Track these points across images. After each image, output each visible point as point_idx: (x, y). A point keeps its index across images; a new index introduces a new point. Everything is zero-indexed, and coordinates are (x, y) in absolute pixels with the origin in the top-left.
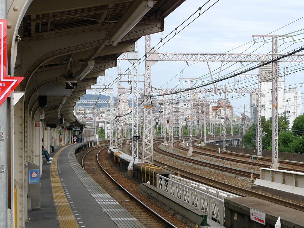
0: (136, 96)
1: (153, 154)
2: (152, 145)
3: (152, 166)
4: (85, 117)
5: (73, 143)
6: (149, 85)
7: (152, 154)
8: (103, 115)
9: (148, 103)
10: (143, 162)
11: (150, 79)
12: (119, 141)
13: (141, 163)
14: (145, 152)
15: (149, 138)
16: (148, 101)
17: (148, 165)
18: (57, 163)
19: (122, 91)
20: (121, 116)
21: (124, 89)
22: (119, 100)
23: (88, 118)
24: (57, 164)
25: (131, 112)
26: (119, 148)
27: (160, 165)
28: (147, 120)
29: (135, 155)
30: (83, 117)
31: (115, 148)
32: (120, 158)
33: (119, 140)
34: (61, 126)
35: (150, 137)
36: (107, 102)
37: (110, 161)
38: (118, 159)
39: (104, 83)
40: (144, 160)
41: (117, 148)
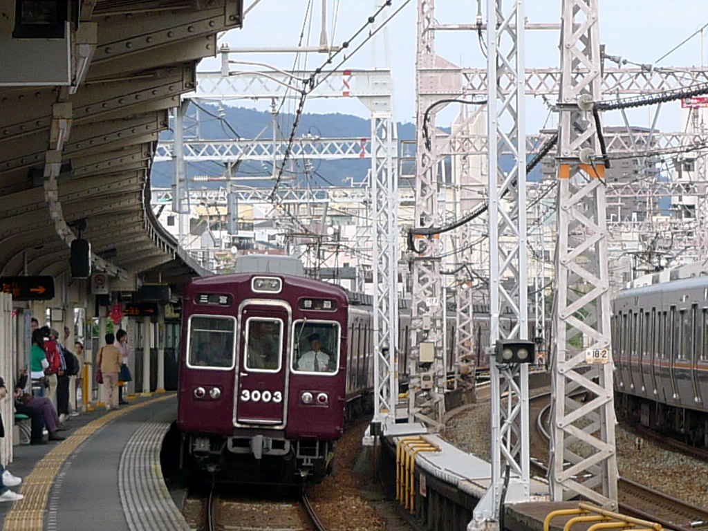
0: (509, 107)
1: (613, 448)
2: (612, 395)
3: (605, 518)
4: (243, 245)
5: (161, 395)
6: (586, 41)
7: (608, 447)
8: (348, 231)
9: (583, 146)
10: (558, 497)
11: (595, 9)
12: (426, 378)
13: (542, 499)
14: (566, 434)
15: (588, 356)
16: (583, 138)
17: (583, 512)
18: (49, 501)
19: (444, 86)
20: (439, 231)
21: (453, 76)
22: (425, 135)
23: (261, 247)
24: (47, 508)
25: (486, 208)
26: (429, 421)
27: (666, 512)
28: (580, 249)
29: (507, 451)
30: (229, 245)
31: (405, 421)
32: (429, 475)
33: (430, 373)
34: (89, 290)
35: (596, 346)
36: (356, 149)
37: (375, 496)
38: (417, 481)
39: (323, 34)
40: (564, 480)
41: (416, 420)
